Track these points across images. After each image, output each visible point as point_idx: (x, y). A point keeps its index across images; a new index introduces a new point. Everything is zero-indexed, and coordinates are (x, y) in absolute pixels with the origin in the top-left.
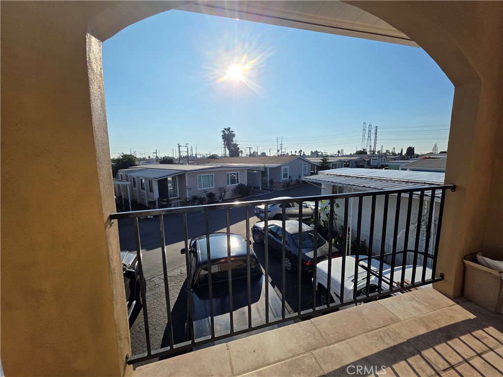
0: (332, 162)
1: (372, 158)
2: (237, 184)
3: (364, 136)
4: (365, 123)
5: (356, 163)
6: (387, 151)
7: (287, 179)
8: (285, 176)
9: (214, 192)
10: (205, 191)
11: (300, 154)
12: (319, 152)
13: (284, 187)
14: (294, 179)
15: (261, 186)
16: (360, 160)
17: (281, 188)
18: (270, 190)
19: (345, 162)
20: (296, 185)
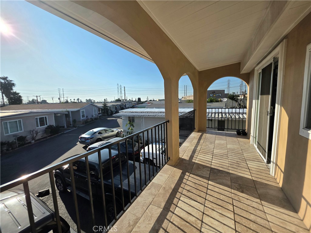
0: (109, 106)
1: (126, 103)
2: (46, 126)
3: (118, 91)
4: (118, 84)
5: (120, 106)
6: (130, 100)
7: (85, 118)
8: (83, 116)
9: (24, 135)
10: (14, 136)
11: (78, 101)
12: (92, 100)
13: (83, 123)
14: (89, 117)
15: (65, 125)
16: (122, 104)
17: (82, 125)
18: (74, 126)
19: (115, 106)
20: (91, 121)
